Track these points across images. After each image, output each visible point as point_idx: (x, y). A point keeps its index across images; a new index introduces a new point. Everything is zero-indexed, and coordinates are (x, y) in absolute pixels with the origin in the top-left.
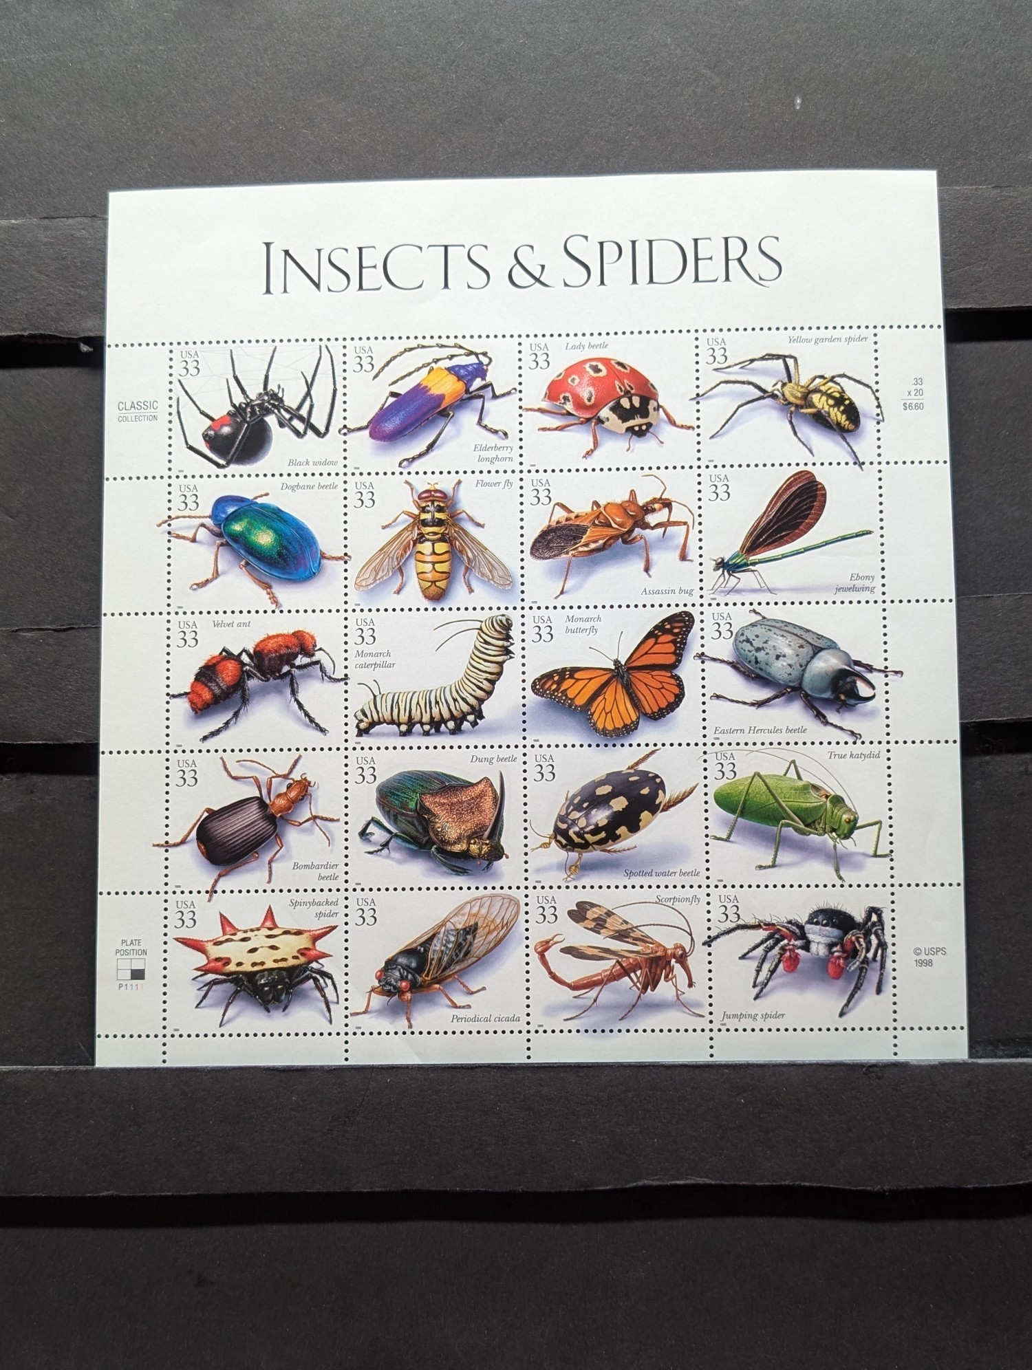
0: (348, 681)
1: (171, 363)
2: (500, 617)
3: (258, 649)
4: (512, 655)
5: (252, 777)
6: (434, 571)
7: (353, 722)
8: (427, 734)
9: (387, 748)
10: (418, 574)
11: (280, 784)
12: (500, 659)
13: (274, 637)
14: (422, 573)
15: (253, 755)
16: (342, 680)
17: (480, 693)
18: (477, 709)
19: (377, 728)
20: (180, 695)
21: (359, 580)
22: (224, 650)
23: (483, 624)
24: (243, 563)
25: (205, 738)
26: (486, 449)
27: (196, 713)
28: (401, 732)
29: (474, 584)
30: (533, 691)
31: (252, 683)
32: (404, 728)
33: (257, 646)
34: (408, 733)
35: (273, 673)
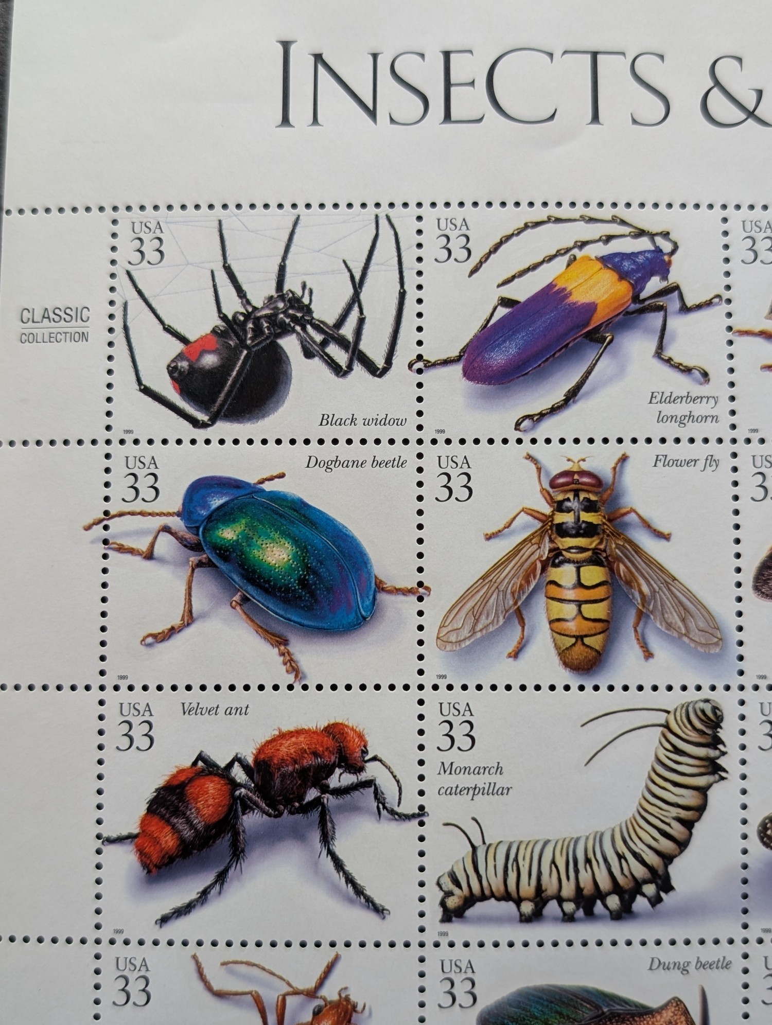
0: (425, 819)
1: (114, 242)
2: (702, 705)
3: (262, 756)
4: (723, 774)
5: (250, 993)
6: (579, 618)
7: (434, 896)
8: (569, 918)
9: (496, 945)
10: (551, 622)
11: (302, 1007)
12: (701, 781)
13: (291, 734)
14: (558, 620)
15: (250, 953)
16: (414, 816)
17: (666, 845)
18: (661, 871)
19: (479, 908)
20: (120, 840)
21: (445, 631)
22: (200, 757)
23: (671, 717)
24: (237, 598)
25: (164, 920)
26: (672, 400)
27: (149, 872)
28: (521, 915)
29: (655, 643)
30: (762, 839)
31: (251, 821)
32: (527, 908)
33: (261, 750)
34: (536, 916)
35: (288, 802)
